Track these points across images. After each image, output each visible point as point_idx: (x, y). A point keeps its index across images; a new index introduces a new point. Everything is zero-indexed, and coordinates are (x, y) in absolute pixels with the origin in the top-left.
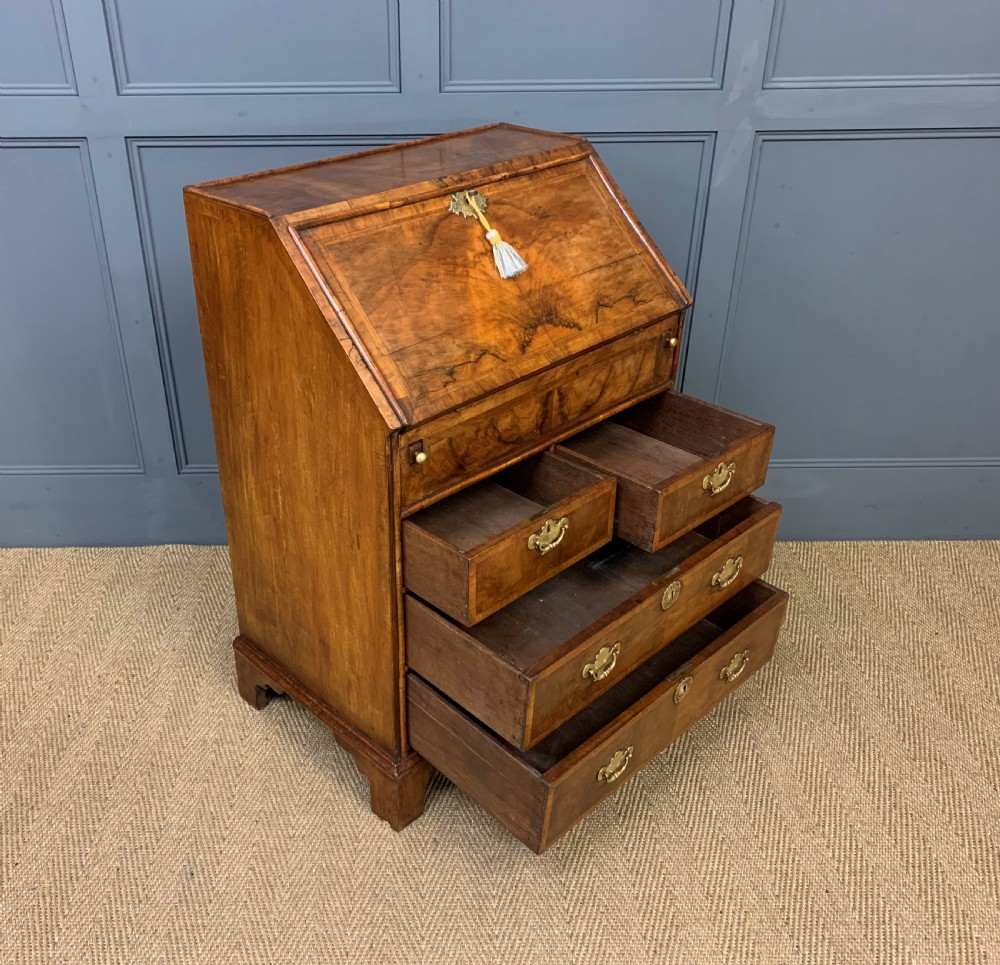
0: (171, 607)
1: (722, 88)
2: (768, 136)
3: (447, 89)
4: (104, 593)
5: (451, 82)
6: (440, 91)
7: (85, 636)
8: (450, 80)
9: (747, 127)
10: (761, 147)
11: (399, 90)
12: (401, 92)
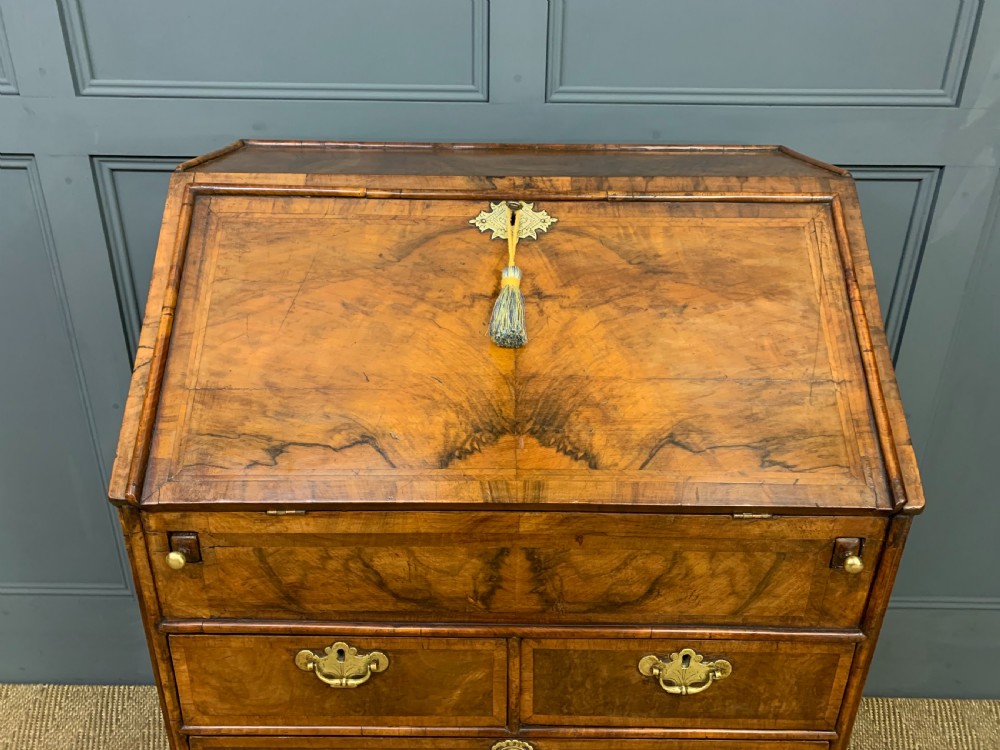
1: (957, 105)
3: (555, 97)
5: (562, 88)
6: (546, 101)
8: (561, 84)
11: (485, 98)
12: (488, 101)
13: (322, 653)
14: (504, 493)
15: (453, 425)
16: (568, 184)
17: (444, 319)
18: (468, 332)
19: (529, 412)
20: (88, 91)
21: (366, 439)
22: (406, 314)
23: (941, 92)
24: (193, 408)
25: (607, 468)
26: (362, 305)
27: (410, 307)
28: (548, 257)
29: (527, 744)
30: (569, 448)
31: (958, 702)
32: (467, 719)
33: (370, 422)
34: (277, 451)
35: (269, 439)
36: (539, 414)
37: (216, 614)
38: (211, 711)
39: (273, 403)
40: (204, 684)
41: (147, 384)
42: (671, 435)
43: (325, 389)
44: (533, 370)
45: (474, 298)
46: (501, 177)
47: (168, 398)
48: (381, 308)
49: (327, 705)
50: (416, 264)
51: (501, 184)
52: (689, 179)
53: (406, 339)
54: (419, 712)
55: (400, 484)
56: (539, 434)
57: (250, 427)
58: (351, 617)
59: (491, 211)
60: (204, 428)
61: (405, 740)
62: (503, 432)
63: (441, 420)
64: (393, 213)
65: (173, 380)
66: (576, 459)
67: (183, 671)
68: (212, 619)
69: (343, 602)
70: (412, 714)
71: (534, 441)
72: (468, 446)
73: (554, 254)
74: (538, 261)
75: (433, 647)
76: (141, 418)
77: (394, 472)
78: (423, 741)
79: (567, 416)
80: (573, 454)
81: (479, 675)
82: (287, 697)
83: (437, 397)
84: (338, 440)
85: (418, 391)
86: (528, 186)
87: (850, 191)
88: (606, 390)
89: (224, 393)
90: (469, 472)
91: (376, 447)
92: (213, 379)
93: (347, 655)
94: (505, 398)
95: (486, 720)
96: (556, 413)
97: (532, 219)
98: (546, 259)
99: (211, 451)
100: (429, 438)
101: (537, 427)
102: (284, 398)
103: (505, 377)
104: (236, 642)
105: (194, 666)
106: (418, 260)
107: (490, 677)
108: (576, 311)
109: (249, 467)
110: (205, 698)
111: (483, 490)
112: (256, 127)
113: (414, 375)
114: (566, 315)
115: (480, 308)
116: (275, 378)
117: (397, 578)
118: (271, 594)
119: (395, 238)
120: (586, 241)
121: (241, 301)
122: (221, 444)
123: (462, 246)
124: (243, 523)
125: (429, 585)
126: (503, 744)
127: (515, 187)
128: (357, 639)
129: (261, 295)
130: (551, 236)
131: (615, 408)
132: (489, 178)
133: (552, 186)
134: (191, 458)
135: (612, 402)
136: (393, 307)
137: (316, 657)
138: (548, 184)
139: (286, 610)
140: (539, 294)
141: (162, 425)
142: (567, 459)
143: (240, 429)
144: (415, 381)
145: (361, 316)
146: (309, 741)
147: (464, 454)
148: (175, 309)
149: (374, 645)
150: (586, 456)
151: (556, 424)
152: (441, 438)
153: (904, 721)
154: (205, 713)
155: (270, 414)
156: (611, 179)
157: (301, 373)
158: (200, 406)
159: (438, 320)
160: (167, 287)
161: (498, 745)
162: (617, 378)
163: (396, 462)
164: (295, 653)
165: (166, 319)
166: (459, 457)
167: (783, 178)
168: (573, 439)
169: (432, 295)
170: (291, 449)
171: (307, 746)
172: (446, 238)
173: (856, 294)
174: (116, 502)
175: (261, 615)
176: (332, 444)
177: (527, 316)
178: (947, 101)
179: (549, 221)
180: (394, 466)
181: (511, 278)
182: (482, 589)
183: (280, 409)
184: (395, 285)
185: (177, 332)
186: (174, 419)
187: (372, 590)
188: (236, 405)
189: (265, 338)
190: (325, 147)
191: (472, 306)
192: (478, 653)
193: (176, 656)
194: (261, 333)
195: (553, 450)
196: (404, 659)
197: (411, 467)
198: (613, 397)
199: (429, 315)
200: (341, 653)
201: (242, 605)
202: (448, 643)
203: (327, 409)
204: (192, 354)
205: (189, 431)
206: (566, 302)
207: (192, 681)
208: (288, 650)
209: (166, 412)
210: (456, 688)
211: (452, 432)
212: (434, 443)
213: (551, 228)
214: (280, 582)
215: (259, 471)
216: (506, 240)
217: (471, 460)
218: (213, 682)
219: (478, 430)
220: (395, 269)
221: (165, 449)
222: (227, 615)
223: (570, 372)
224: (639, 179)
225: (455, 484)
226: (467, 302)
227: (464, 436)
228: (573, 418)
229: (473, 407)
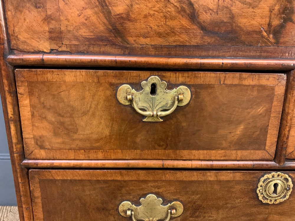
13: (138, 86)
29: (287, 176)
32: (245, 153)
37: (55, 47)
38: (47, 145)
40: (43, 118)
49: (138, 140)
54: (209, 147)
58: (165, 51)
61: (195, 173)
67: (25, 102)
68: (52, 52)
69: (159, 35)
70: (203, 149)
75: (228, 82)
78: (209, 173)
81: (261, 110)
82: (107, 132)
93: (159, 90)
95: (260, 154)
104: (70, 76)
105: (35, 100)
107: (268, 112)
110: (45, 133)
117: (207, 9)
125: (232, 17)
126: (270, 176)
128: (168, 74)
137: (134, 91)
139: (113, 44)
146: (121, 174)
149: (181, 79)
154: (42, 147)
161: (266, 177)
164: (115, 87)
171: (119, 178)
175: (91, 49)
182: (276, 22)
187: (185, 22)
192: (263, 88)
193: (21, 90)
196: (204, 94)
200: (153, 90)
201: (77, 38)
202: (240, 78)
207: (33, 115)
208: (111, 84)
210: (240, 123)
214: (110, 12)
218: (51, 116)
222: (64, 48)
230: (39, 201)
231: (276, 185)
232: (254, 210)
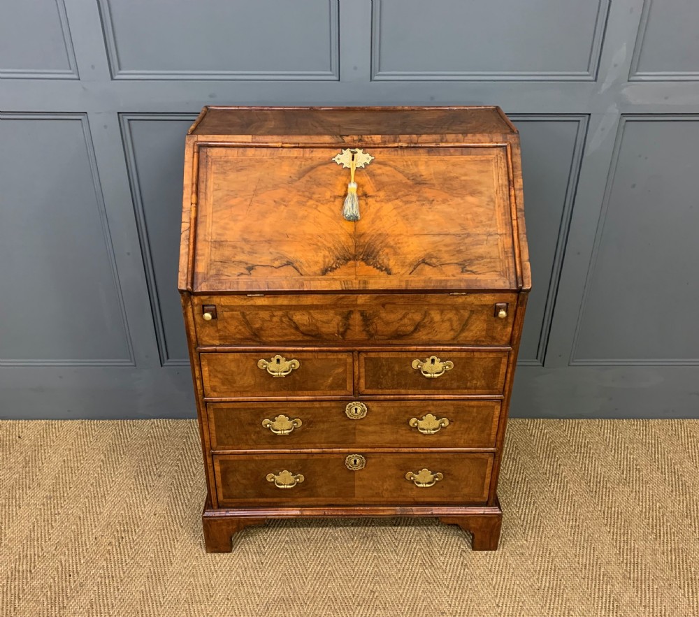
0: (155, 475)
1: (596, 80)
2: (630, 117)
3: (376, 78)
4: (102, 461)
5: (380, 73)
6: (371, 80)
7: (86, 500)
8: (379, 71)
9: (614, 111)
10: (624, 127)
11: (337, 79)
12: (339, 80)
13: (269, 360)
14: (350, 286)
15: (328, 257)
16: (379, 139)
17: (321, 208)
18: (333, 214)
19: (361, 250)
20: (117, 77)
21: (289, 263)
22: (304, 205)
23: (587, 73)
24: (211, 250)
25: (395, 274)
26: (283, 202)
27: (305, 202)
28: (370, 176)
29: (363, 404)
30: (379, 266)
31: (616, 421)
32: (335, 392)
33: (291, 256)
34: (250, 269)
35: (247, 264)
36: (366, 252)
37: (222, 343)
38: (218, 390)
39: (247, 248)
40: (215, 377)
41: (189, 239)
42: (424, 260)
43: (269, 241)
44: (363, 232)
45: (335, 197)
46: (347, 136)
47: (199, 246)
48: (292, 203)
49: (271, 386)
50: (307, 181)
51: (347, 139)
52: (439, 135)
53: (304, 217)
54: (313, 389)
55: (305, 282)
56: (366, 261)
57: (238, 258)
58: (283, 343)
59: (342, 154)
60: (217, 259)
61: (307, 403)
62: (350, 259)
63: (322, 254)
64: (295, 155)
65: (200, 237)
66: (382, 271)
67: (205, 369)
68: (220, 345)
69: (280, 336)
70: (310, 390)
71: (363, 263)
72: (334, 266)
73: (372, 175)
74: (366, 179)
75: (320, 357)
76: (188, 255)
77: (302, 277)
78: (315, 403)
79: (378, 252)
80: (380, 269)
81: (341, 370)
82: (253, 382)
83: (319, 244)
84: (277, 264)
85: (310, 242)
86: (360, 140)
87: (517, 141)
88: (396, 239)
89: (224, 243)
90: (335, 277)
91: (294, 267)
92: (219, 237)
93: (281, 361)
94: (350, 244)
95: (344, 392)
96: (373, 251)
97: (363, 158)
98: (369, 178)
99: (222, 269)
100: (317, 262)
101: (365, 257)
102: (252, 245)
103: (350, 235)
104: (231, 356)
105: (211, 368)
106: (309, 179)
107: (345, 371)
108: (383, 203)
109: (239, 275)
110: (216, 384)
111: (341, 284)
112: (211, 96)
113: (309, 234)
114: (378, 205)
115: (338, 202)
116: (246, 236)
117: (304, 325)
118: (247, 333)
119: (297, 168)
120: (388, 168)
121: (226, 201)
122: (226, 266)
123: (329, 171)
124: (236, 300)
125: (318, 328)
126: (352, 404)
127: (354, 141)
128: (286, 354)
129: (236, 197)
130: (372, 166)
131: (399, 248)
132: (341, 136)
133: (372, 140)
134: (213, 272)
135: (398, 245)
136: (298, 202)
137: (267, 363)
138: (370, 139)
139: (254, 341)
140: (366, 195)
141: (198, 258)
142: (378, 271)
143: (233, 259)
144: (310, 237)
145: (283, 207)
146: (263, 405)
147: (332, 269)
148: (197, 204)
149: (293, 356)
150: (386, 270)
151: (373, 255)
152: (322, 263)
153: (582, 430)
154: (215, 391)
155: (246, 252)
156: (400, 136)
157: (258, 234)
158: (214, 249)
159: (319, 208)
160: (192, 194)
161: (350, 404)
162: (401, 235)
163: (303, 273)
164: (257, 361)
165: (193, 209)
166: (331, 271)
167: (485, 134)
168: (381, 262)
169: (315, 196)
170: (256, 267)
171: (261, 407)
172: (321, 168)
173: (512, 193)
174: (182, 292)
175: (242, 343)
176: (274, 265)
177: (360, 206)
178: (591, 78)
179: (371, 158)
180: (301, 275)
181: (353, 187)
182: (341, 330)
183: (250, 250)
184: (298, 191)
185: (199, 216)
186: (203, 255)
187: (293, 331)
188: (230, 249)
189: (240, 218)
190: (251, 110)
191: (334, 201)
192: (340, 360)
193: (202, 363)
194: (238, 215)
195: (372, 267)
196: (307, 363)
197: (310, 275)
198: (399, 243)
199: (314, 206)
200: (278, 361)
201: (234, 339)
202: (326, 355)
203: (271, 250)
204: (208, 226)
205: (211, 260)
206: (378, 199)
207: (210, 375)
208: (254, 360)
209: (199, 252)
210: (330, 376)
211: (327, 260)
212: (319, 265)
213: (372, 162)
214: (252, 328)
215: (243, 277)
216: (350, 168)
217: (336, 271)
218: (220, 376)
219: (338, 259)
220: (297, 183)
221: (201, 268)
222: (227, 343)
223: (379, 232)
224: (414, 136)
225: (329, 282)
226: (332, 199)
227: (332, 262)
228: (381, 253)
229: (336, 249)
230: (213, 420)
231: (356, 409)
232: (346, 423)
